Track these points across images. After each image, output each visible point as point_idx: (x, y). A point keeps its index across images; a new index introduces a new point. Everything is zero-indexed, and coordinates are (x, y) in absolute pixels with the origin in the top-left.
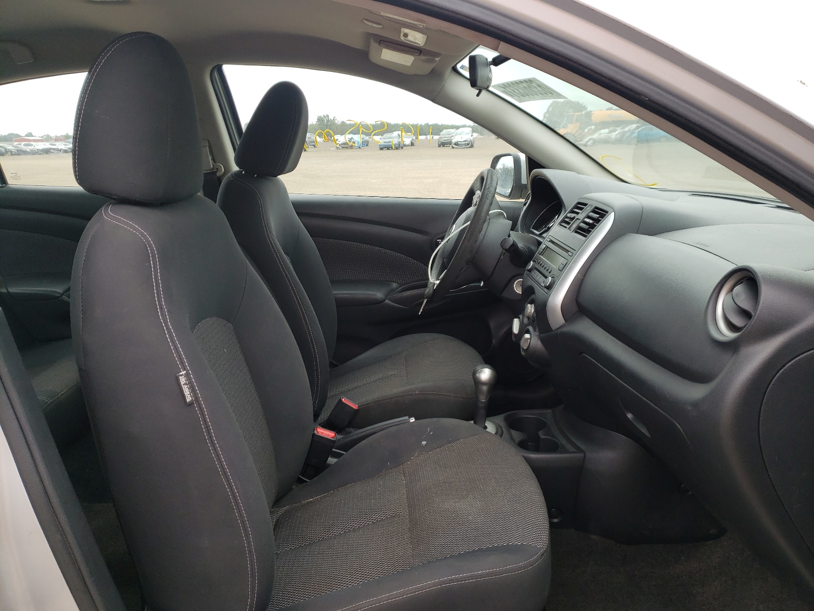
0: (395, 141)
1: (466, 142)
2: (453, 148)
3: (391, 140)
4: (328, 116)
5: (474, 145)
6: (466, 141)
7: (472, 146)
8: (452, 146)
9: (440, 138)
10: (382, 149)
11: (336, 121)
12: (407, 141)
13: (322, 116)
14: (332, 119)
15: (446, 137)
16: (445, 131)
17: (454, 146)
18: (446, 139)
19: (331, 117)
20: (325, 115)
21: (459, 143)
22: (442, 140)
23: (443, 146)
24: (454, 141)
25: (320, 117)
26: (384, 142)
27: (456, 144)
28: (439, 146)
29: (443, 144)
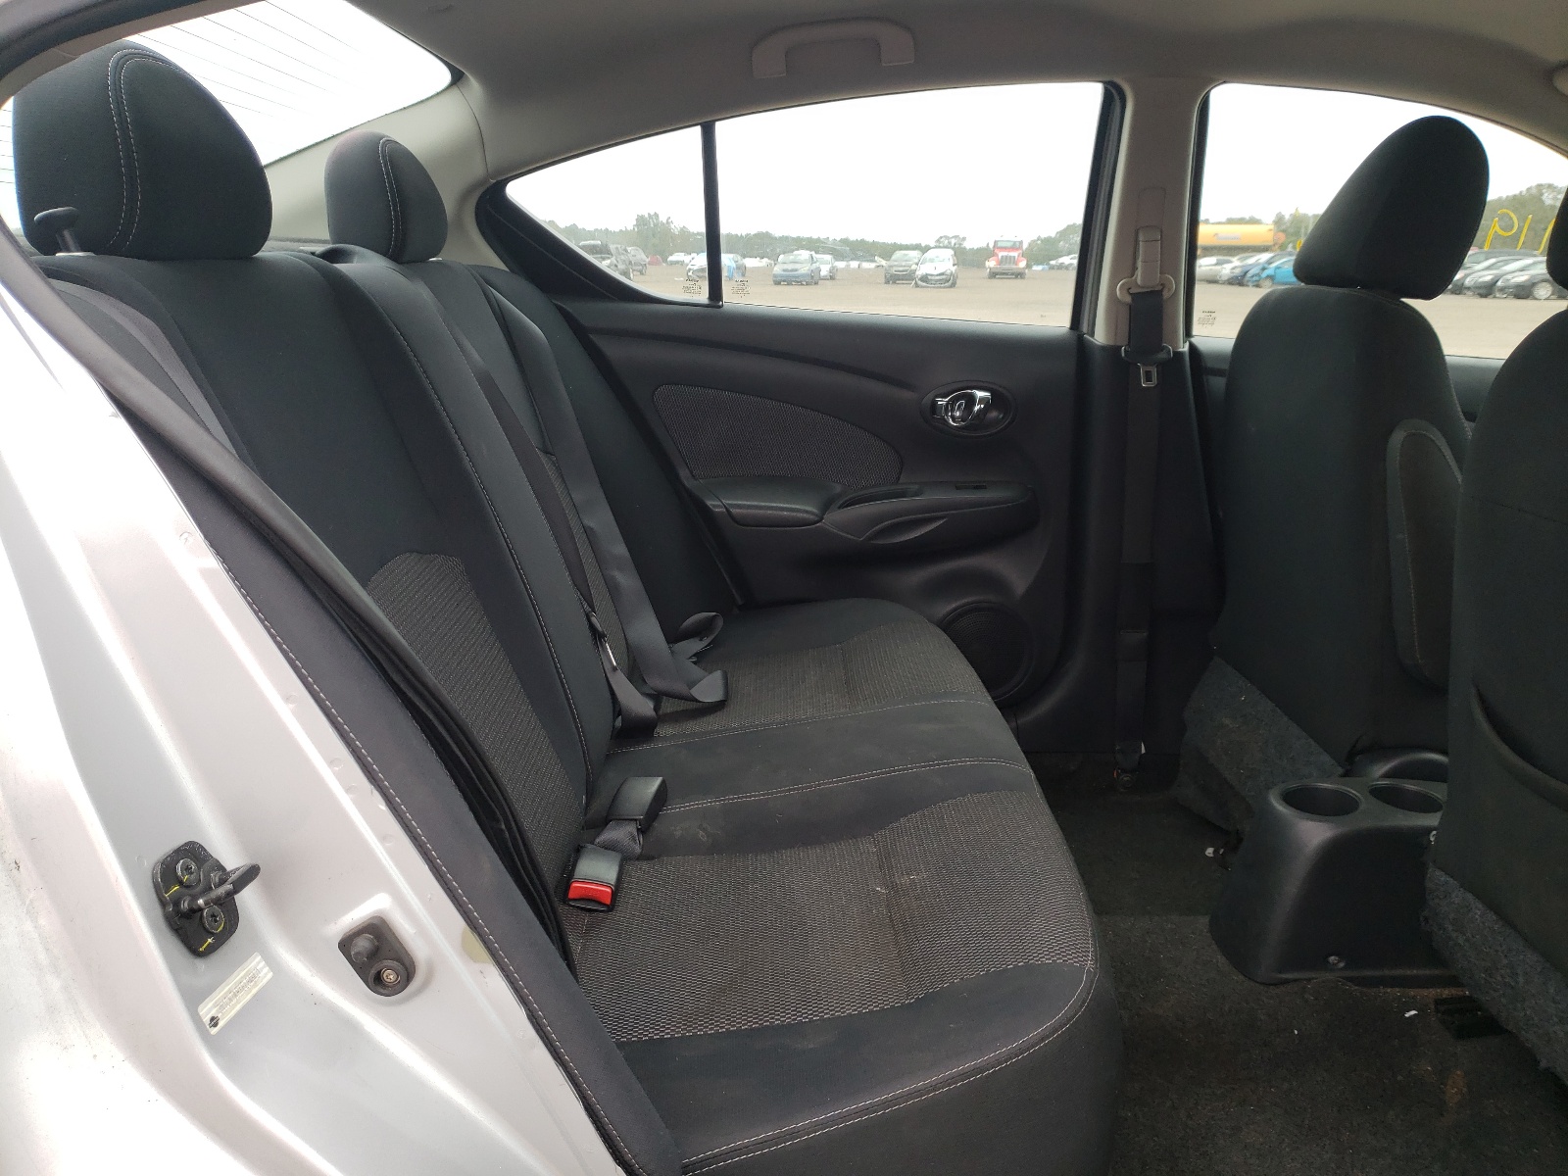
0: (804, 269)
1: (944, 277)
2: (917, 285)
3: (797, 266)
4: (656, 215)
5: (958, 282)
6: (942, 274)
7: (953, 285)
8: (916, 283)
9: (891, 266)
10: (778, 283)
11: (672, 226)
12: (825, 271)
13: (647, 216)
14: (665, 221)
15: (901, 266)
16: (898, 254)
17: (920, 283)
18: (901, 269)
19: (663, 219)
20: (652, 214)
21: (929, 277)
22: (893, 271)
23: (894, 283)
24: (920, 273)
25: (642, 217)
26: (784, 270)
27: (925, 279)
28: (887, 282)
29: (893, 279)
